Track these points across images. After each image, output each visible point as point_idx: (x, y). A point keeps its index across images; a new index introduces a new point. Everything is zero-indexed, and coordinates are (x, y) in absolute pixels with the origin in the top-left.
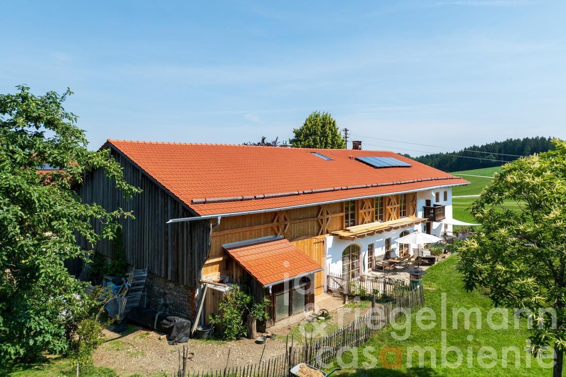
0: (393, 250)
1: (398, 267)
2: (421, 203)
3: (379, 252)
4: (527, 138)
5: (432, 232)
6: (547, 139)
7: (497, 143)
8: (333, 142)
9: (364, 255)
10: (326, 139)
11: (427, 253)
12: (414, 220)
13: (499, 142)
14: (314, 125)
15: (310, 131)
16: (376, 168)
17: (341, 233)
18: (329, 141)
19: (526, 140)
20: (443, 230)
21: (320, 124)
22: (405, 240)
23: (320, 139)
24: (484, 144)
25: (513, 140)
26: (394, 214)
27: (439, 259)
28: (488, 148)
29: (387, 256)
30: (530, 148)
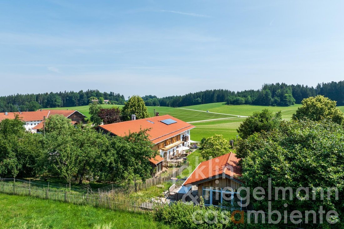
0: (175, 153)
1: (178, 158)
2: (182, 136)
3: (172, 153)
4: (215, 90)
5: (184, 145)
6: (224, 90)
7: (201, 92)
8: (143, 109)
9: (168, 155)
10: (140, 108)
11: (185, 153)
12: (180, 142)
13: (202, 91)
14: (134, 101)
15: (133, 104)
16: (168, 125)
17: (163, 148)
18: (141, 109)
19: (215, 91)
20: (187, 144)
21: (137, 101)
22: (178, 149)
23: (137, 108)
24: (195, 92)
25: (209, 90)
26: (175, 141)
27: (188, 154)
28: (198, 95)
29: (173, 155)
30: (216, 95)
